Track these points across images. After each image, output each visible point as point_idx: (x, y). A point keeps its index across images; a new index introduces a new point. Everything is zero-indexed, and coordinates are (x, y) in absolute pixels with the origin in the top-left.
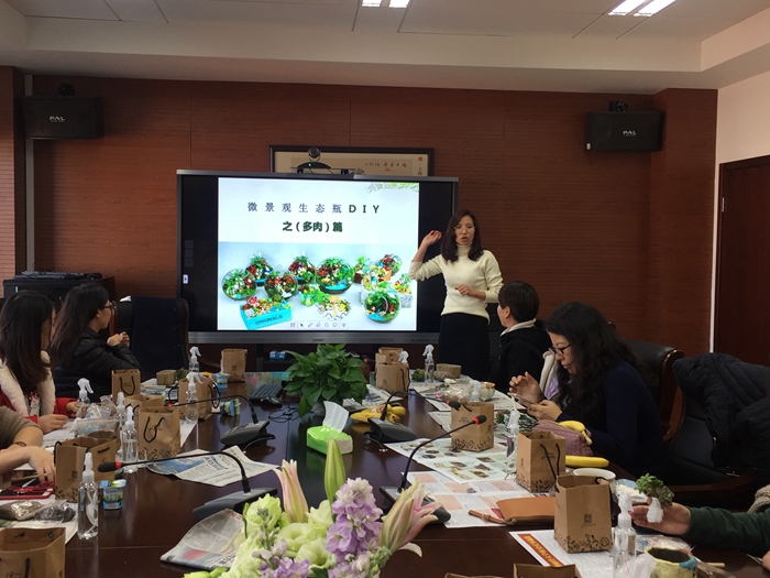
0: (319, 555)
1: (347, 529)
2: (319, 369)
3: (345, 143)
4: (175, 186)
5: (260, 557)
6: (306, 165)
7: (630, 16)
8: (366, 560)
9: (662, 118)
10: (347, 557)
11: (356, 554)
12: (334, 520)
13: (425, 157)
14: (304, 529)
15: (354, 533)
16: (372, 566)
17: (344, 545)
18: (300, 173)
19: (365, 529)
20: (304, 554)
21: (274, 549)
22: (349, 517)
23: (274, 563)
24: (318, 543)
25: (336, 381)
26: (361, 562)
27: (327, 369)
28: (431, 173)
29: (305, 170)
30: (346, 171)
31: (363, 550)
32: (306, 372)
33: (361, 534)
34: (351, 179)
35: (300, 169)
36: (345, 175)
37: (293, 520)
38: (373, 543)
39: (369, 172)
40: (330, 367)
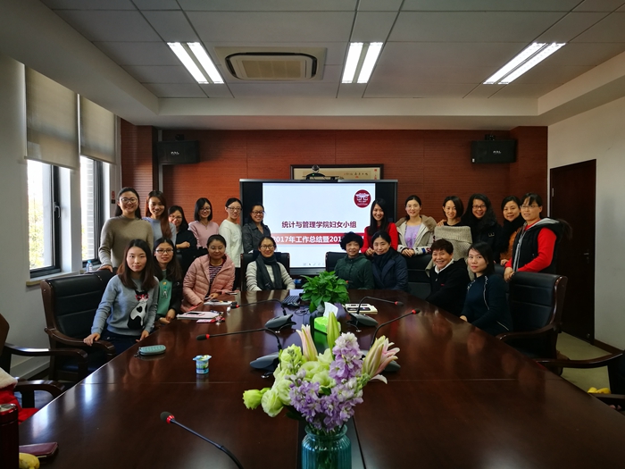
0: (325, 380)
1: (342, 363)
2: (321, 285)
3: (333, 163)
4: (239, 188)
5: (290, 379)
6: (311, 175)
7: (495, 85)
8: (355, 381)
9: (516, 142)
10: (343, 381)
11: (348, 379)
12: (334, 359)
13: (378, 169)
14: (316, 365)
15: (346, 366)
16: (358, 385)
17: (340, 374)
18: (307, 180)
19: (353, 363)
20: (316, 379)
21: (298, 374)
22: (343, 356)
23: (298, 383)
24: (324, 373)
25: (330, 292)
26: (351, 383)
27: (325, 285)
28: (382, 177)
29: (311, 178)
30: (333, 178)
31: (352, 377)
32: (313, 287)
33: (351, 366)
34: (336, 182)
35: (308, 177)
36: (333, 180)
37: (308, 360)
38: (358, 372)
39: (346, 178)
40: (327, 284)
